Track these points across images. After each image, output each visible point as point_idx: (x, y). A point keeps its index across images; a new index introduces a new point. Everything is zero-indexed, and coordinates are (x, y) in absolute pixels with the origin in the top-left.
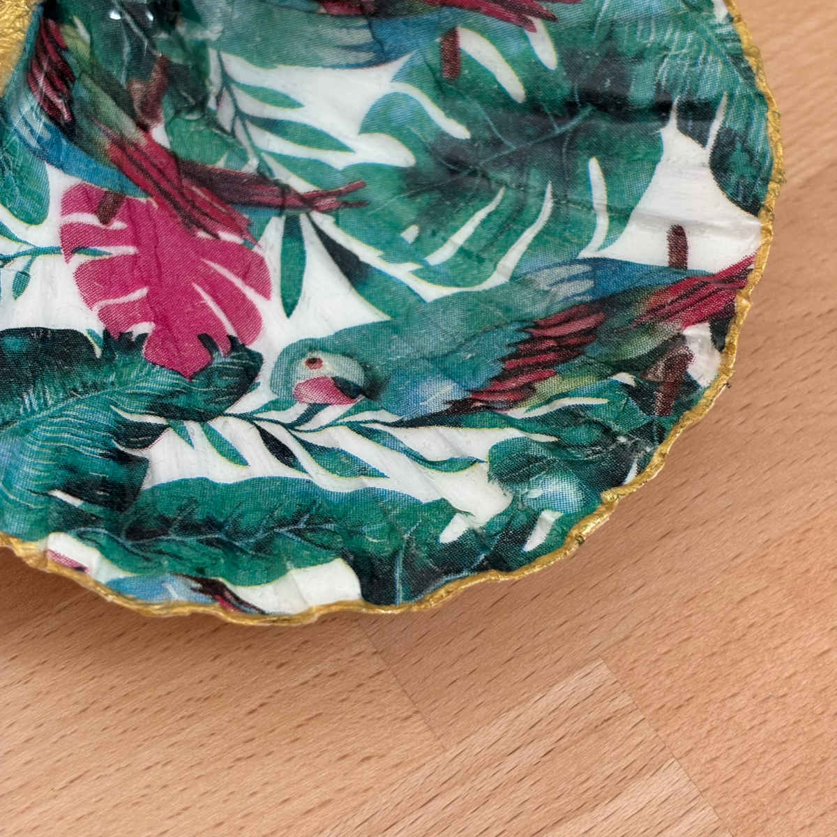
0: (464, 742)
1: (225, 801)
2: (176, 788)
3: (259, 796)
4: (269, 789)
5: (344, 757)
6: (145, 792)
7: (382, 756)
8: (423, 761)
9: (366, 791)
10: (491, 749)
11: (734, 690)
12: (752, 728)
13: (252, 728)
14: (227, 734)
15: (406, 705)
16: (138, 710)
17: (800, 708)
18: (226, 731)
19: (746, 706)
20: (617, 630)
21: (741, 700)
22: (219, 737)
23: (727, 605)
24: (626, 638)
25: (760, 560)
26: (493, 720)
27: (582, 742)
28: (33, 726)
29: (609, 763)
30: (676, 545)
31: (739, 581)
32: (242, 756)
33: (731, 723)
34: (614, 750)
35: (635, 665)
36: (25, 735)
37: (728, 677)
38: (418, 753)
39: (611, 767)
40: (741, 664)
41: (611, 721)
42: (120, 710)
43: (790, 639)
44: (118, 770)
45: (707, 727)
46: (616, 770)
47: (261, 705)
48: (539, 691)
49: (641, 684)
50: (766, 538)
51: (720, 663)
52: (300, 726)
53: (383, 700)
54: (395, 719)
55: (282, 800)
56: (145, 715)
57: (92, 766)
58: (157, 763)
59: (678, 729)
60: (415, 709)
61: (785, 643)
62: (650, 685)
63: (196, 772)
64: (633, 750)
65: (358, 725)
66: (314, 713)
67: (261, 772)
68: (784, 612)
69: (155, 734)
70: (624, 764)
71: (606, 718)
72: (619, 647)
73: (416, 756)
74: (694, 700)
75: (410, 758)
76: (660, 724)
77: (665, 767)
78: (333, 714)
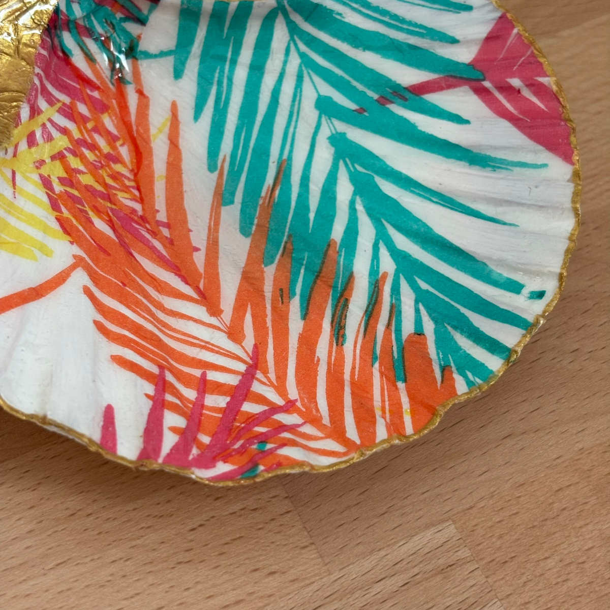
0: (345, 570)
1: (167, 592)
2: (131, 578)
3: (192, 591)
4: (199, 587)
5: (256, 570)
6: (110, 578)
7: (284, 573)
8: (313, 579)
9: (270, 596)
10: (363, 577)
11: (547, 555)
12: (557, 583)
13: (192, 541)
14: (173, 543)
15: (305, 538)
16: (111, 519)
17: (594, 573)
18: (173, 541)
19: (555, 567)
20: (464, 501)
21: (551, 562)
22: (168, 545)
23: (547, 492)
24: (471, 508)
25: (576, 462)
26: (368, 556)
27: (431, 579)
28: (35, 522)
29: (449, 597)
30: (514, 445)
31: (558, 475)
32: (182, 560)
33: (542, 578)
34: (453, 588)
35: (475, 528)
36: (29, 527)
37: (543, 545)
38: (310, 573)
39: (451, 600)
40: (553, 536)
41: (454, 566)
42: (98, 518)
43: (591, 522)
44: (92, 560)
45: (524, 579)
46: (454, 603)
47: (201, 525)
48: (403, 539)
49: (478, 543)
50: (581, 446)
51: (538, 534)
52: (226, 544)
53: (288, 533)
54: (297, 547)
55: (208, 595)
56: (116, 523)
57: (74, 555)
58: (121, 559)
59: (503, 578)
60: (311, 541)
61: (587, 524)
62: (485, 544)
63: (148, 568)
64: (468, 590)
65: (268, 548)
66: (238, 536)
67: (195, 574)
68: (589, 502)
69: (122, 537)
70: (460, 599)
71: (450, 564)
72: (466, 514)
73: (309, 575)
74: (516, 558)
75: (304, 577)
76: (489, 573)
77: (490, 604)
78: (251, 538)
